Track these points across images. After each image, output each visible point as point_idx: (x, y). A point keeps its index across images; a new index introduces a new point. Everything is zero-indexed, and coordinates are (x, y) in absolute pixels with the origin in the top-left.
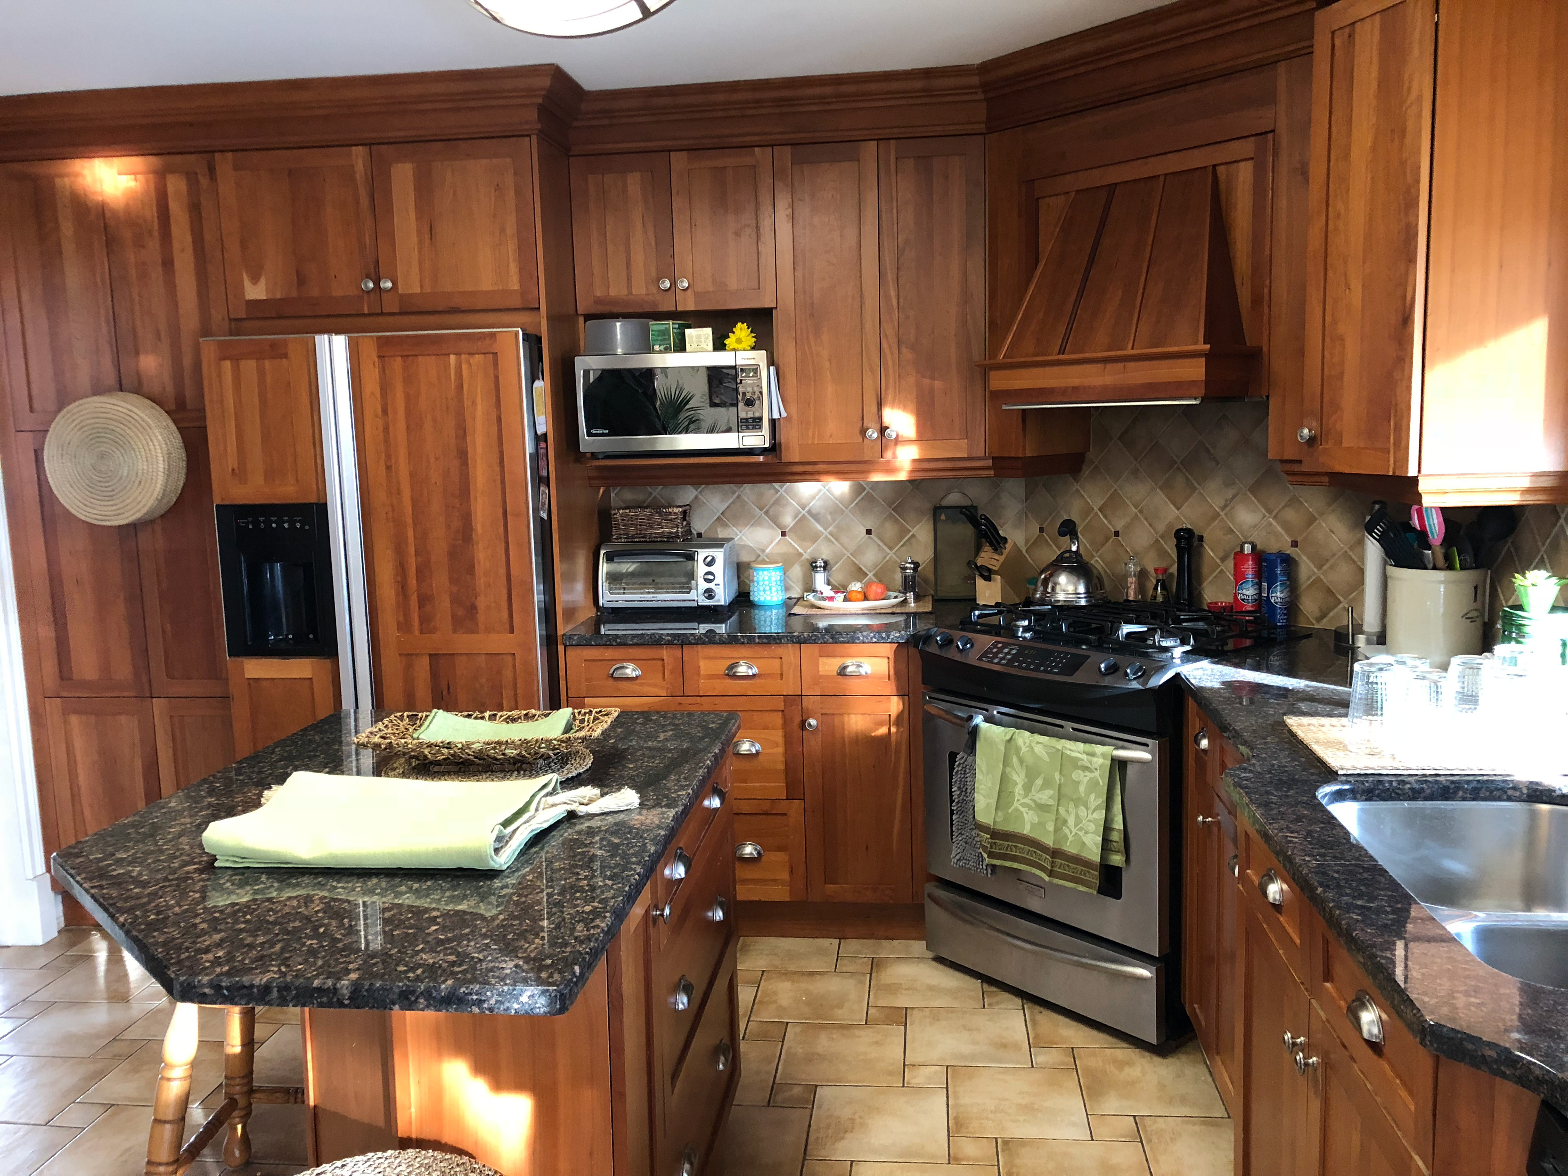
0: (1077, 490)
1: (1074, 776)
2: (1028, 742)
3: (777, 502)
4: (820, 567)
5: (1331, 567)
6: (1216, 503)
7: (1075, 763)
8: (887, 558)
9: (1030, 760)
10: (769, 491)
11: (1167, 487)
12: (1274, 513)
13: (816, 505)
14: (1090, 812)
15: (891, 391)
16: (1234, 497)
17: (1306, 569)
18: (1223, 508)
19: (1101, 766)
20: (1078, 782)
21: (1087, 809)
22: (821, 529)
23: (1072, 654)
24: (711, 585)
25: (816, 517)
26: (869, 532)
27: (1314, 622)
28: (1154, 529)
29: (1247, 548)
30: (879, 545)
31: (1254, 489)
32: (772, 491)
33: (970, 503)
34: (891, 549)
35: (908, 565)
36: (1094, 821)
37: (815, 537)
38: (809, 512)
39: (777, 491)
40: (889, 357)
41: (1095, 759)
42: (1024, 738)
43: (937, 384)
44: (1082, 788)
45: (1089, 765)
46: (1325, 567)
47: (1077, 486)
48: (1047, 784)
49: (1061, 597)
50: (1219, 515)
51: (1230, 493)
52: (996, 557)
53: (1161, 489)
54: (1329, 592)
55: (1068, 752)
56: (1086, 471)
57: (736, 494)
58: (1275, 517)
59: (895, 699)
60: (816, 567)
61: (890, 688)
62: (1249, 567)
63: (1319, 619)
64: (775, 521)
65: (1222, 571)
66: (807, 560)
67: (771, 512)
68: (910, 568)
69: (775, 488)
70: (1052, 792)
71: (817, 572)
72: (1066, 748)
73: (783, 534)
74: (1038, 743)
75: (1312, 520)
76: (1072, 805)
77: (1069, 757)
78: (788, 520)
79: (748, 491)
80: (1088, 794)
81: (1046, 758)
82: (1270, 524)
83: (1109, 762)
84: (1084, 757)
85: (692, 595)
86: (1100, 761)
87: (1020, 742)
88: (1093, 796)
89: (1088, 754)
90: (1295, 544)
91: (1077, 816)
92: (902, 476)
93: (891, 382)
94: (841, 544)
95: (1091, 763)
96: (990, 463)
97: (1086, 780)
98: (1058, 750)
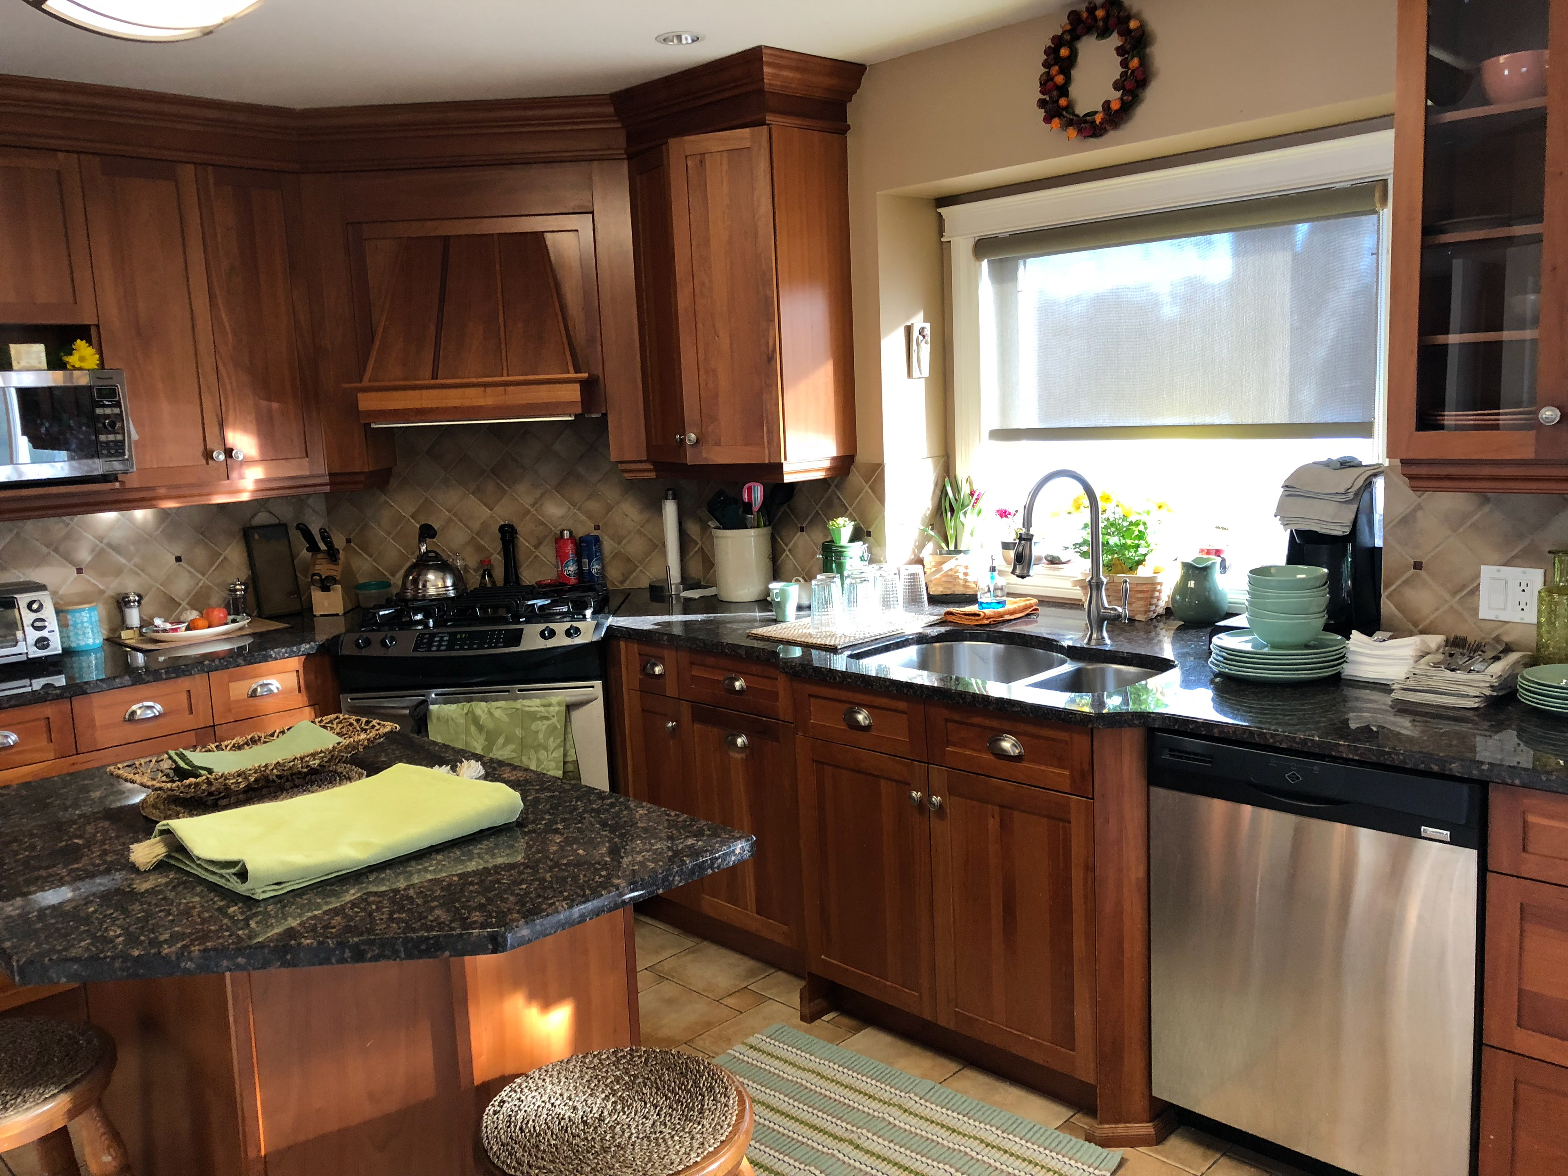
0: (386, 502)
1: (533, 727)
2: (486, 709)
3: (68, 537)
4: (134, 601)
5: (629, 542)
6: (527, 501)
7: (533, 716)
8: (200, 585)
9: (489, 724)
10: (56, 526)
11: (478, 492)
12: (578, 505)
13: (117, 536)
14: (550, 753)
15: (231, 412)
16: (542, 495)
17: (608, 545)
18: (533, 505)
19: (558, 713)
20: (537, 732)
21: (547, 751)
22: (123, 561)
23: (506, 630)
24: (44, 633)
25: (117, 549)
26: (178, 559)
27: (618, 584)
28: (469, 529)
29: (566, 534)
30: (190, 572)
31: (559, 487)
32: (62, 525)
33: (277, 521)
34: (203, 574)
35: (238, 587)
36: (554, 760)
37: (118, 571)
38: (110, 545)
39: (67, 525)
40: (226, 380)
41: (551, 709)
42: (480, 708)
43: (275, 405)
44: (541, 736)
45: (547, 715)
46: (624, 542)
47: (383, 498)
48: (508, 741)
49: (432, 591)
50: (529, 511)
51: (538, 493)
52: (334, 567)
53: (473, 494)
54: (629, 560)
55: (527, 709)
56: (394, 483)
57: (15, 531)
58: (579, 509)
59: (307, 709)
60: (129, 602)
61: (301, 699)
62: (570, 549)
63: (622, 582)
64: (68, 558)
65: (536, 556)
66: (112, 597)
67: (61, 549)
68: (240, 590)
69: (64, 522)
70: (513, 746)
71: (131, 607)
72: (525, 706)
73: (80, 571)
74: (497, 708)
75: (609, 509)
76: (532, 752)
77: (528, 712)
78: (84, 555)
79: (31, 528)
80: (547, 738)
81: (506, 719)
82: (575, 514)
83: (564, 708)
84: (542, 709)
85: (21, 648)
86: (557, 708)
87: (478, 712)
88: (551, 739)
89: (544, 706)
90: (597, 528)
91: (538, 759)
92: (245, 497)
93: (231, 402)
94: (149, 575)
95: (549, 713)
96: (326, 479)
97: (544, 727)
98: (518, 709)
